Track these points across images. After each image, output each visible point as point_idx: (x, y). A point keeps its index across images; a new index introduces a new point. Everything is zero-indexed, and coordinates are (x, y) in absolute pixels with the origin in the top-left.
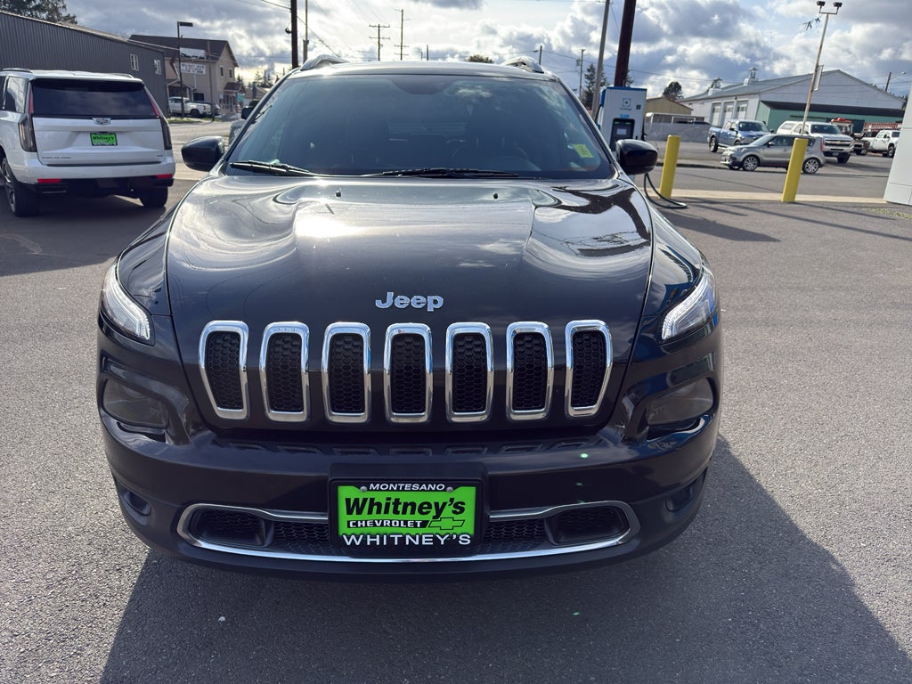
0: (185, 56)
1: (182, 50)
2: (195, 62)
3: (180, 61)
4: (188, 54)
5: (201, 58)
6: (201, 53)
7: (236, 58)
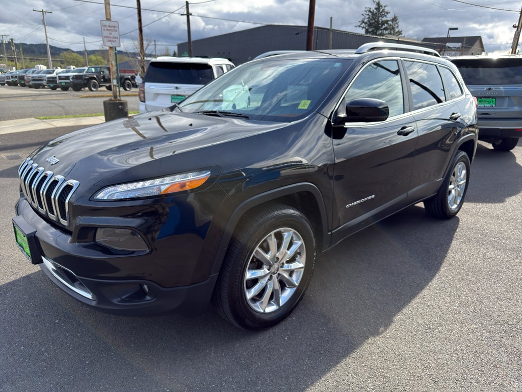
0: (449, 47)
1: (448, 44)
2: (453, 50)
3: (445, 51)
4: (450, 46)
5: (458, 48)
6: (459, 45)
7: (484, 46)
